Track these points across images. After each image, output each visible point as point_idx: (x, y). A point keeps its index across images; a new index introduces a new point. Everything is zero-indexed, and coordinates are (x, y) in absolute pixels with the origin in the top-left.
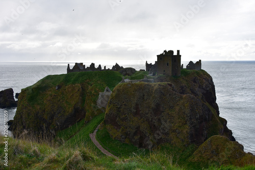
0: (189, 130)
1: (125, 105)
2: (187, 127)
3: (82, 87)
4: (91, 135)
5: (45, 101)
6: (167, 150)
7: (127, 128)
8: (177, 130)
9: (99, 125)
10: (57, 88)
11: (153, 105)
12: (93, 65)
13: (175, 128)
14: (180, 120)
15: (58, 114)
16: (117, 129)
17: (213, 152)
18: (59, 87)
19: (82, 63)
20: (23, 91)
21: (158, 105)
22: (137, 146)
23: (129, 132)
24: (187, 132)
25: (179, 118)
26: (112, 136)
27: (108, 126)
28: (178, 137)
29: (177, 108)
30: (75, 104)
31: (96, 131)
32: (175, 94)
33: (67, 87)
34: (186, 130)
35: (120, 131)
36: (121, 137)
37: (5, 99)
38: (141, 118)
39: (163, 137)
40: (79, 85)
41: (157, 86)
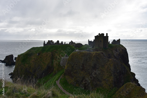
1: (76, 64)
2: (112, 77)
3: (52, 54)
4: (57, 82)
5: (31, 62)
7: (77, 78)
9: (61, 76)
10: (38, 54)
11: (92, 65)
12: (58, 41)
13: (105, 78)
14: (108, 74)
15: (38, 69)
16: (71, 78)
18: (39, 54)
20: (19, 56)
21: (95, 65)
23: (78, 80)
24: (112, 80)
25: (107, 72)
26: (69, 82)
27: (67, 77)
28: (107, 83)
29: (106, 66)
30: (48, 64)
31: (59, 79)
32: (105, 58)
33: (43, 54)
34: (111, 79)
35: (73, 79)
36: (74, 83)
37: (9, 61)
38: (86, 72)
39: (98, 83)
40: (50, 53)
41: (94, 54)
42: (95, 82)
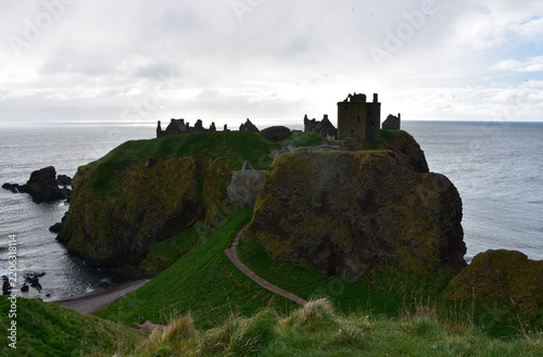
0: (437, 241)
1: (298, 194)
2: (434, 235)
3: (196, 163)
4: (227, 252)
5: (124, 190)
6: (392, 278)
7: (302, 238)
8: (414, 242)
9: (240, 233)
10: (147, 164)
11: (359, 194)
12: (199, 123)
13: (409, 238)
14: (417, 222)
15: (151, 212)
16: (280, 240)
17: (494, 281)
18: (152, 162)
19: (182, 120)
20: (81, 171)
21: (370, 195)
22: (325, 272)
23: (306, 247)
24: (433, 243)
25: (416, 218)
26: (271, 253)
27: (262, 235)
28: (414, 255)
29: (411, 199)
30: (185, 194)
31: (235, 244)
32: (405, 172)
33: (167, 162)
34: (432, 240)
35: (289, 243)
36: (291, 254)
37: (43, 186)
38: (333, 219)
39: (380, 254)
40: (191, 157)
41: (363, 160)
42: (370, 249)
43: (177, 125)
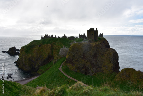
1: (77, 54)
2: (112, 64)
3: (51, 46)
4: (59, 69)
5: (33, 52)
6: (101, 75)
7: (78, 65)
9: (62, 64)
11: (93, 54)
13: (105, 65)
14: (107, 61)
15: (40, 58)
16: (73, 66)
17: (127, 76)
18: (40, 46)
19: (48, 35)
20: (22, 48)
21: (95, 54)
22: (84, 74)
23: (79, 67)
25: (107, 60)
26: (70, 69)
27: (68, 64)
28: (106, 69)
29: (106, 55)
30: (48, 54)
31: (61, 67)
32: (104, 48)
33: (44, 45)
34: (111, 65)
35: (75, 66)
36: (75, 69)
37: (12, 52)
38: (86, 60)
39: (98, 69)
40: (50, 44)
41: (94, 45)
42: (95, 68)
43: (46, 36)
